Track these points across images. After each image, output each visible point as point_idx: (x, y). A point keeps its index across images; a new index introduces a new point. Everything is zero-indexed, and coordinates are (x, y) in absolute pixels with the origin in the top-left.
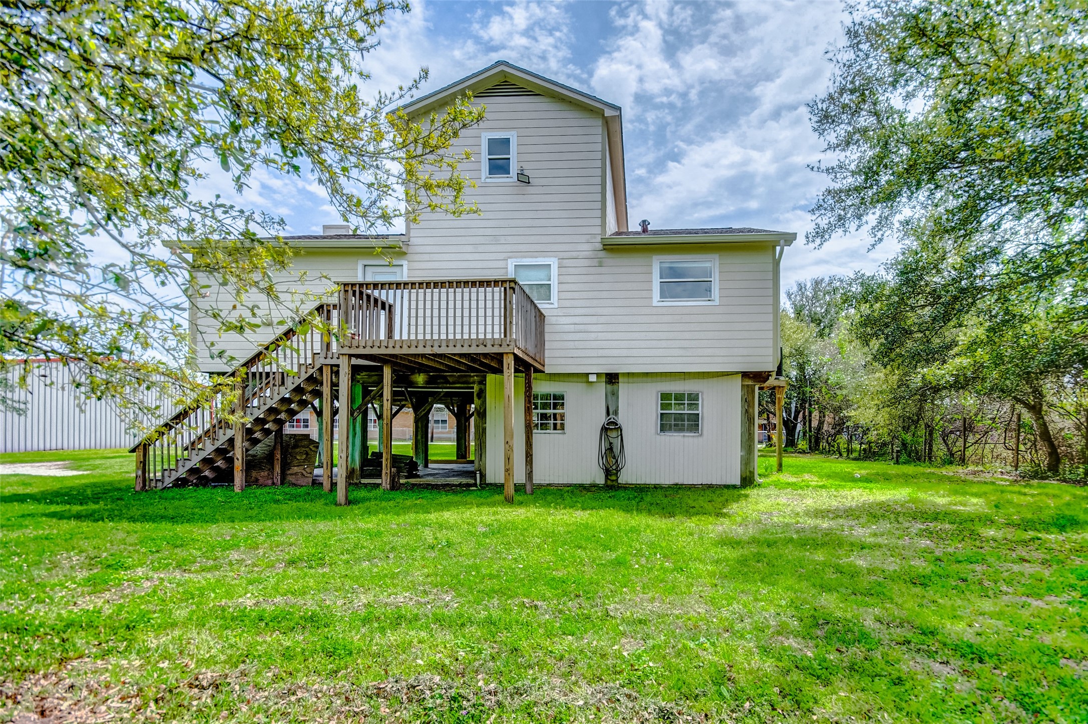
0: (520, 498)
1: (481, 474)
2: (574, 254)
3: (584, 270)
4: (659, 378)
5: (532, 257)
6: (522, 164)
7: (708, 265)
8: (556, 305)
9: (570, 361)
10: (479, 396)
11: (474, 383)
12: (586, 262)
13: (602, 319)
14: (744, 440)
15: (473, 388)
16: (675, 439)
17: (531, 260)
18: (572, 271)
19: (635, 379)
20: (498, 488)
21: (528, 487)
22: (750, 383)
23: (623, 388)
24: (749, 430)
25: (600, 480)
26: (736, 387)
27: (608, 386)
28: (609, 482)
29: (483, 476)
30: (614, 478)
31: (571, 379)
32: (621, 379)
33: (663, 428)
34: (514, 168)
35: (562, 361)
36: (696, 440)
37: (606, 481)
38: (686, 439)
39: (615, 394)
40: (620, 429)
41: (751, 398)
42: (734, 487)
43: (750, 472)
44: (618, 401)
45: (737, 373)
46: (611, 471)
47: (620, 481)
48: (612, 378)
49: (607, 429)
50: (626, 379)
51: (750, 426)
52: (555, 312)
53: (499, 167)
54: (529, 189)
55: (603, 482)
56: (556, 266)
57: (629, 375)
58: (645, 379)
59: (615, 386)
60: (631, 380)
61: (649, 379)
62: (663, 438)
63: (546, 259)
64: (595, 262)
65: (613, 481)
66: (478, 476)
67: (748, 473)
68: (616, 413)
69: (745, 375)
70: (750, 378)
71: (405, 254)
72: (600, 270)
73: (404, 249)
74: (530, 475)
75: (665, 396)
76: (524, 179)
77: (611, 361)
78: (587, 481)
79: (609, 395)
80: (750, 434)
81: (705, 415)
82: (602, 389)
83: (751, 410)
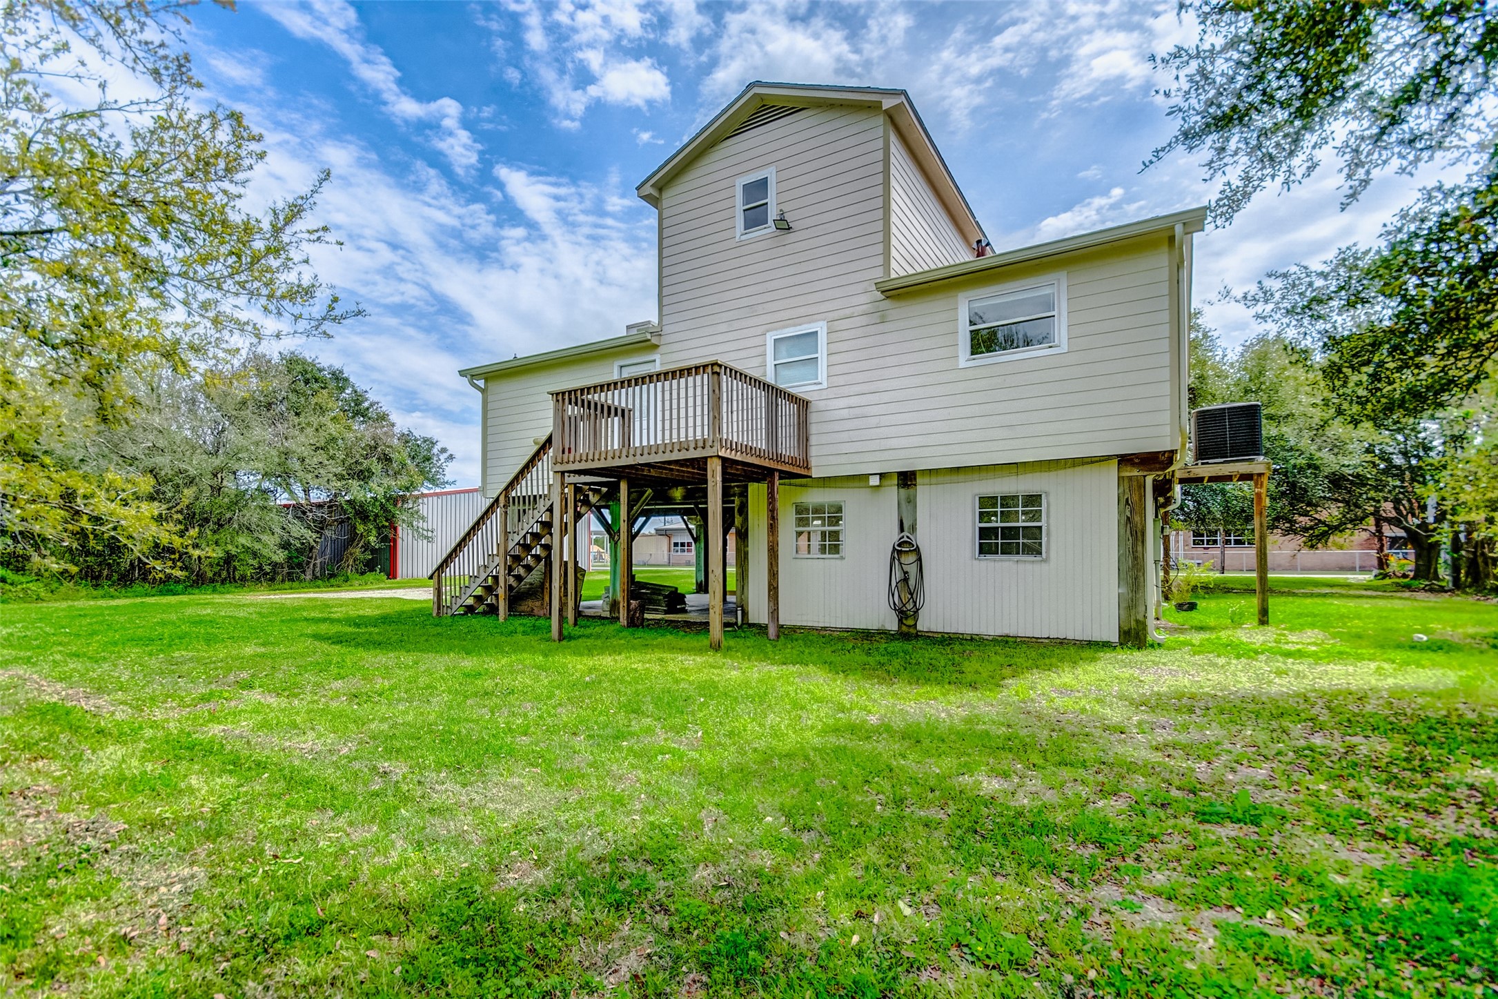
0: (732, 643)
1: (743, 611)
2: (848, 312)
3: (859, 332)
4: (976, 476)
5: (795, 325)
6: (781, 207)
7: (1047, 291)
8: (825, 385)
9: (843, 459)
10: (741, 513)
11: (734, 495)
12: (864, 320)
13: (886, 397)
14: (1124, 568)
15: (733, 502)
16: (1003, 566)
17: (792, 329)
18: (845, 335)
19: (941, 479)
20: (762, 629)
21: (772, 631)
22: (1135, 473)
23: (923, 492)
24: (1134, 551)
25: (892, 624)
26: (1107, 482)
27: (902, 490)
28: (904, 629)
29: (745, 614)
30: (910, 622)
31: (851, 484)
32: (919, 480)
33: (984, 550)
34: (773, 214)
35: (833, 460)
36: (1037, 567)
37: (899, 627)
38: (1021, 566)
39: (911, 501)
40: (917, 551)
41: (1136, 498)
42: (1106, 645)
43: (1137, 621)
44: (915, 512)
45: (1108, 458)
46: (906, 613)
47: (919, 627)
48: (907, 479)
49: (900, 552)
50: (926, 480)
51: (1134, 545)
52: (824, 395)
53: (755, 217)
54: (791, 237)
55: (896, 628)
56: (825, 330)
57: (930, 472)
58: (954, 477)
59: (911, 491)
60: (934, 480)
61: (961, 477)
62: (983, 564)
63: (812, 325)
64: (875, 318)
65: (909, 626)
66: (739, 613)
67: (1133, 624)
68: (913, 528)
69: (1125, 460)
70: (1133, 464)
71: (656, 346)
72: (881, 327)
73: (654, 341)
74: (774, 612)
75: (987, 502)
76: (784, 226)
77: (902, 454)
78: (873, 625)
79: (903, 503)
80: (1135, 558)
81: (1053, 529)
82: (892, 493)
83: (1137, 518)
